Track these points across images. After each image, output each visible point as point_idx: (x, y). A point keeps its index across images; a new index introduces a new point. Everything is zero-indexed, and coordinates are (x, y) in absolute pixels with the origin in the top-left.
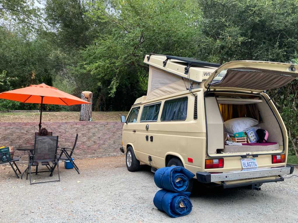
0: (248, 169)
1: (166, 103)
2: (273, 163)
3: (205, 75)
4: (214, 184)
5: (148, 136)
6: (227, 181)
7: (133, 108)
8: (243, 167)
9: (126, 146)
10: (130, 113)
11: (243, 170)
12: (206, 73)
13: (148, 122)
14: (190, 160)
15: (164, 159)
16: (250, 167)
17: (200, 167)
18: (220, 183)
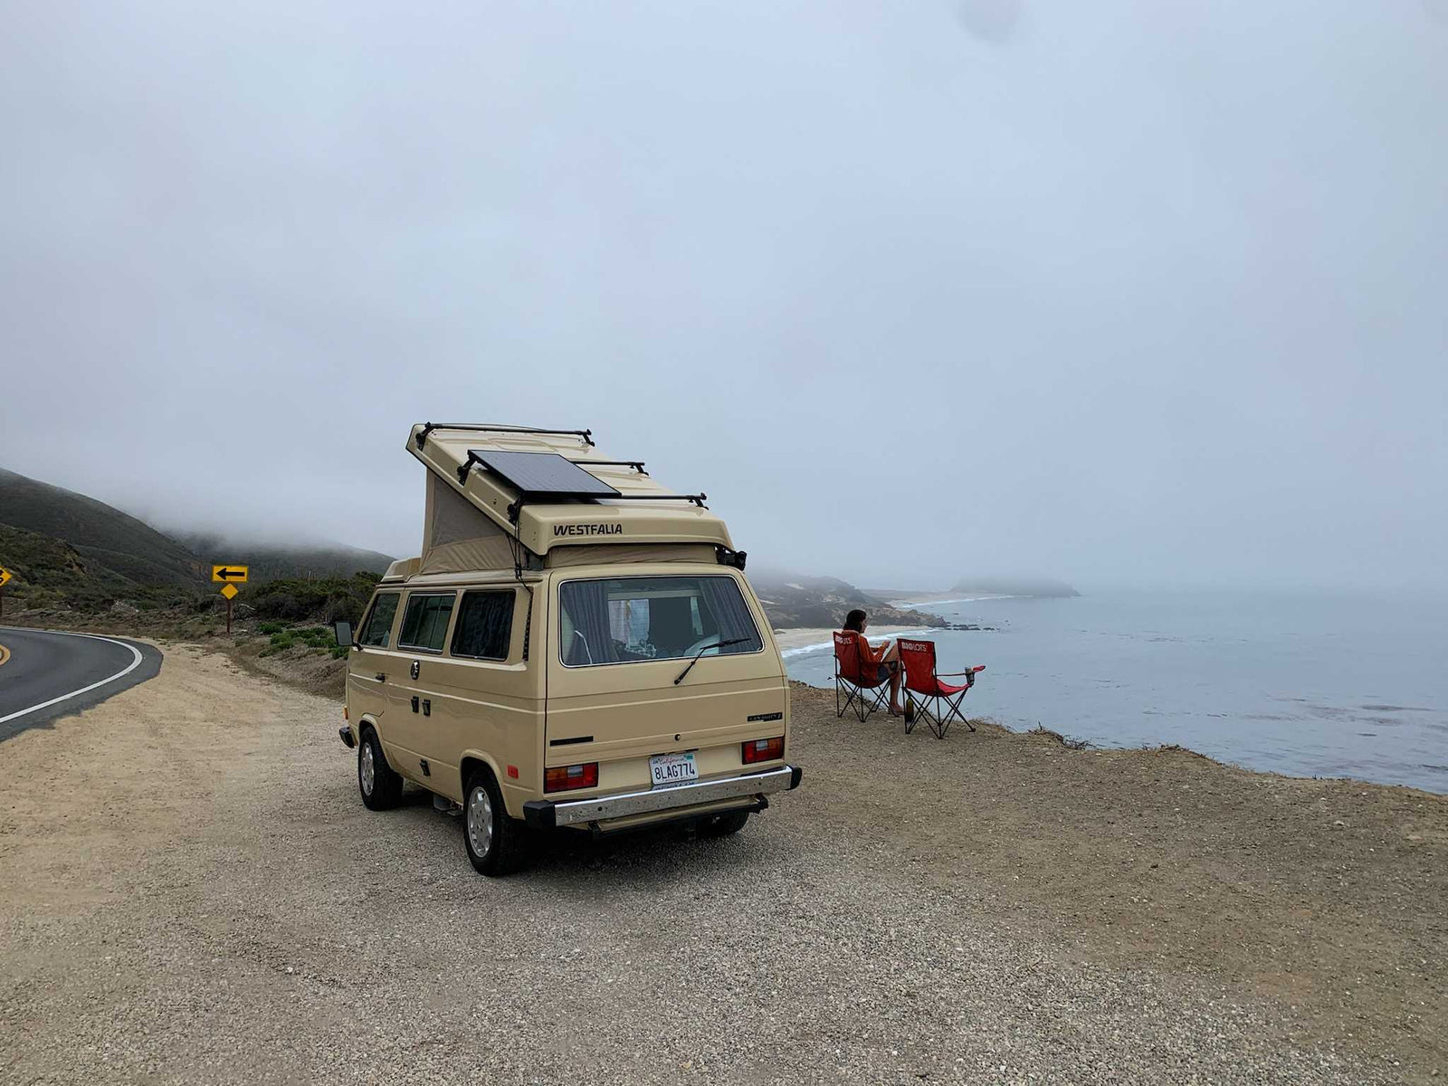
0: (670, 785)
1: (467, 594)
2: (744, 763)
3: (556, 534)
4: (565, 830)
5: (418, 698)
6: (604, 821)
7: (378, 596)
8: (656, 781)
9: (358, 724)
10: (371, 610)
11: (655, 788)
12: (561, 527)
13: (419, 651)
14: (513, 772)
15: (458, 769)
16: (674, 778)
17: (533, 789)
18: (585, 827)
